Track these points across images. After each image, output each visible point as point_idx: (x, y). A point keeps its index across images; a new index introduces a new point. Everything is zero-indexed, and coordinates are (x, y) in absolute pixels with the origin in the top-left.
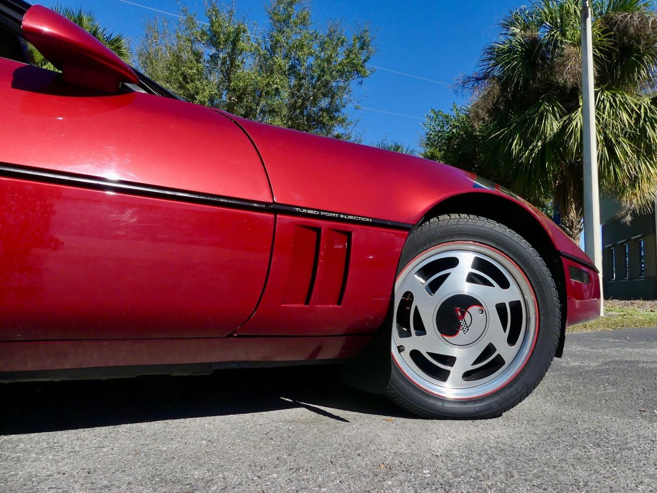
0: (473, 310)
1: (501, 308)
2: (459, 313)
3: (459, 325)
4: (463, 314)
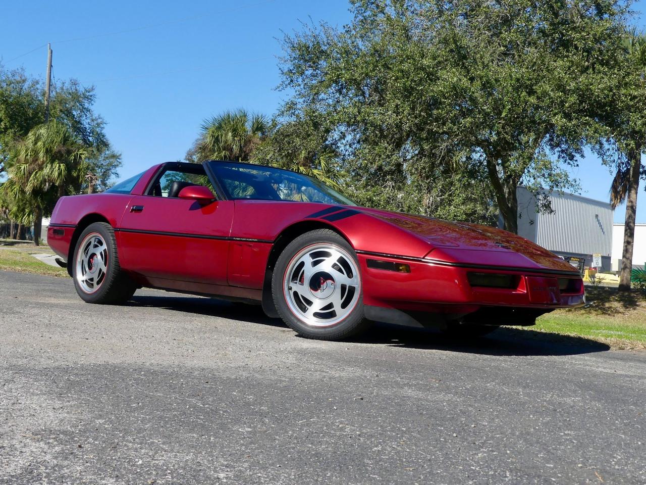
0: (329, 282)
1: (343, 287)
2: (322, 281)
3: (320, 287)
4: (324, 282)
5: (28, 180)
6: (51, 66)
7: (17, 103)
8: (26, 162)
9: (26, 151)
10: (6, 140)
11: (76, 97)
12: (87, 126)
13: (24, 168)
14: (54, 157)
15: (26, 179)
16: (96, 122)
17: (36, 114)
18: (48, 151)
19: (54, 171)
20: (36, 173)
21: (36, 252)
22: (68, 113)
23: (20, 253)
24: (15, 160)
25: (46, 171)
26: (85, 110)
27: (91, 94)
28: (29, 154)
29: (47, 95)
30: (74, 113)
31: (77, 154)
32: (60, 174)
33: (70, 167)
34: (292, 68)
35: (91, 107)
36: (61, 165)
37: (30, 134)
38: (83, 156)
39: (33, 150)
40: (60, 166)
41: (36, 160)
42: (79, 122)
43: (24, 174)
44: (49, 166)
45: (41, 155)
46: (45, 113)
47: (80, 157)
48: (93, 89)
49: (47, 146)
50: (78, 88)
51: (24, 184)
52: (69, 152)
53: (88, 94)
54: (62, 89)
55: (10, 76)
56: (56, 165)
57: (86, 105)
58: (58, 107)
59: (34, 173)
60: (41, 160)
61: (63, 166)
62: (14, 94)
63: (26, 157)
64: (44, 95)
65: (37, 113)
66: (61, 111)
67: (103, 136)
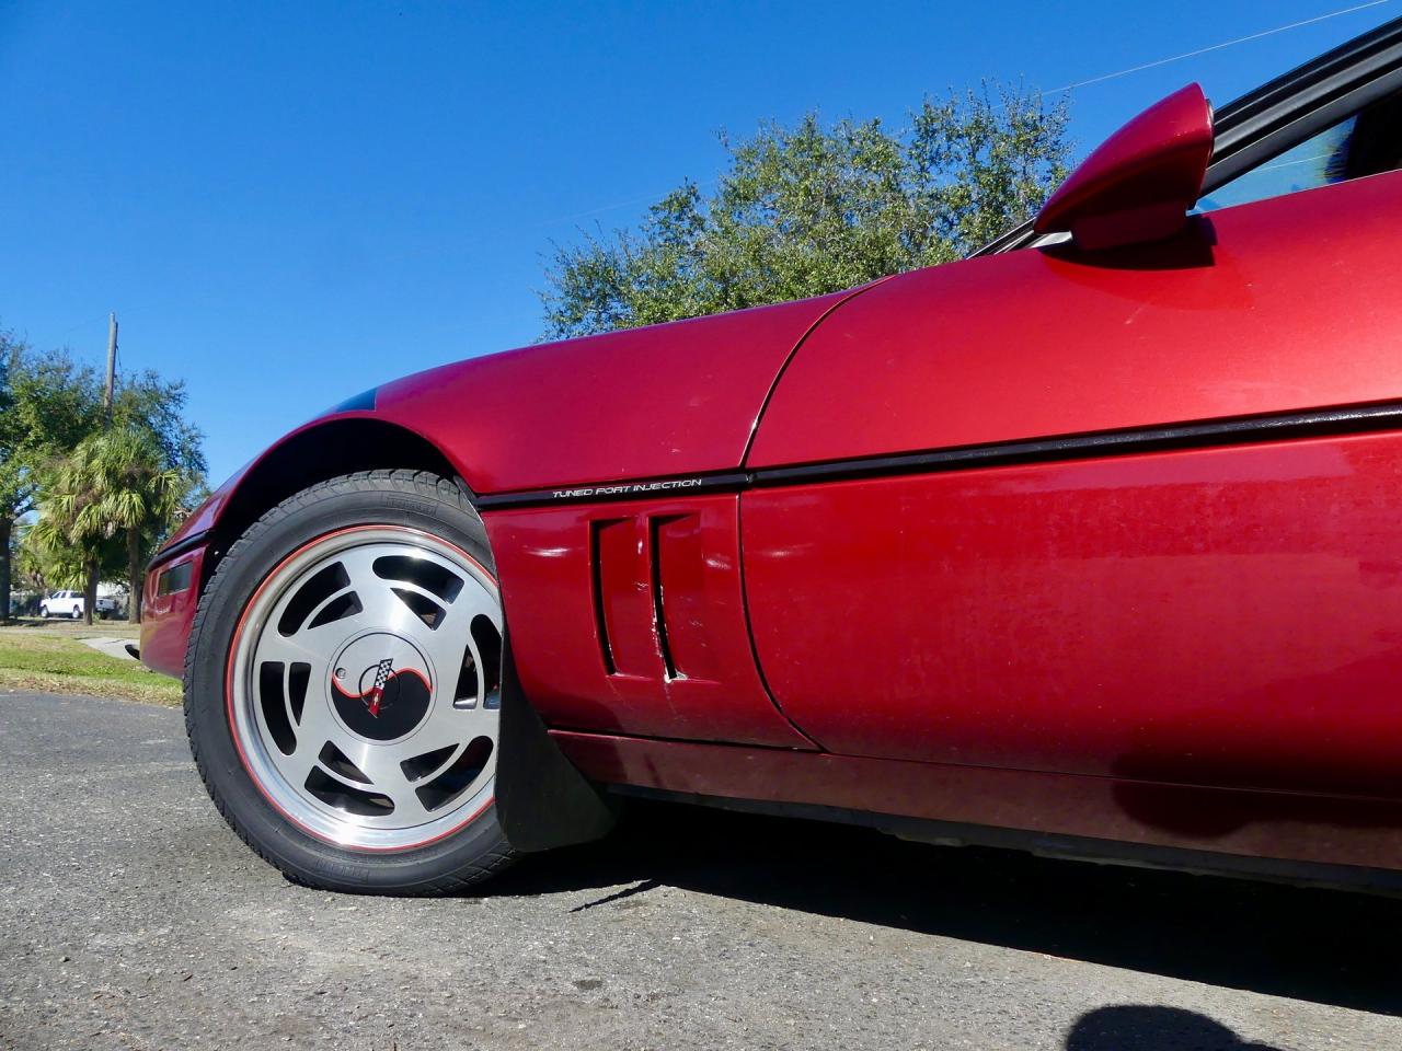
5: (74, 520)
6: (116, 347)
7: (59, 402)
8: (72, 491)
9: (72, 474)
10: (38, 458)
11: (154, 396)
12: (174, 441)
13: (68, 502)
14: (118, 482)
15: (70, 518)
16: (187, 435)
17: (88, 421)
18: (110, 474)
19: (122, 507)
20: (89, 508)
21: (88, 635)
22: (142, 420)
23: (58, 638)
24: (52, 489)
25: (107, 505)
26: (168, 417)
27: (178, 391)
28: (77, 479)
29: (108, 391)
30: (152, 420)
31: (161, 479)
32: (132, 509)
33: (149, 500)
34: (563, 309)
35: (179, 413)
36: (134, 495)
37: (78, 448)
38: (171, 483)
39: (83, 473)
40: (131, 497)
41: (89, 487)
42: (159, 435)
43: (68, 511)
44: (112, 498)
45: (99, 479)
46: (105, 419)
47: (166, 485)
48: (182, 385)
49: (109, 465)
50: (158, 384)
51: (67, 527)
52: (147, 476)
53: (173, 392)
54: (132, 383)
55: (45, 357)
56: (124, 496)
57: (172, 409)
58: (127, 410)
59: (86, 508)
60: (99, 487)
61: (136, 498)
62: (53, 388)
63: (71, 483)
64: (103, 389)
65: (92, 418)
66: (130, 416)
67: (200, 456)
